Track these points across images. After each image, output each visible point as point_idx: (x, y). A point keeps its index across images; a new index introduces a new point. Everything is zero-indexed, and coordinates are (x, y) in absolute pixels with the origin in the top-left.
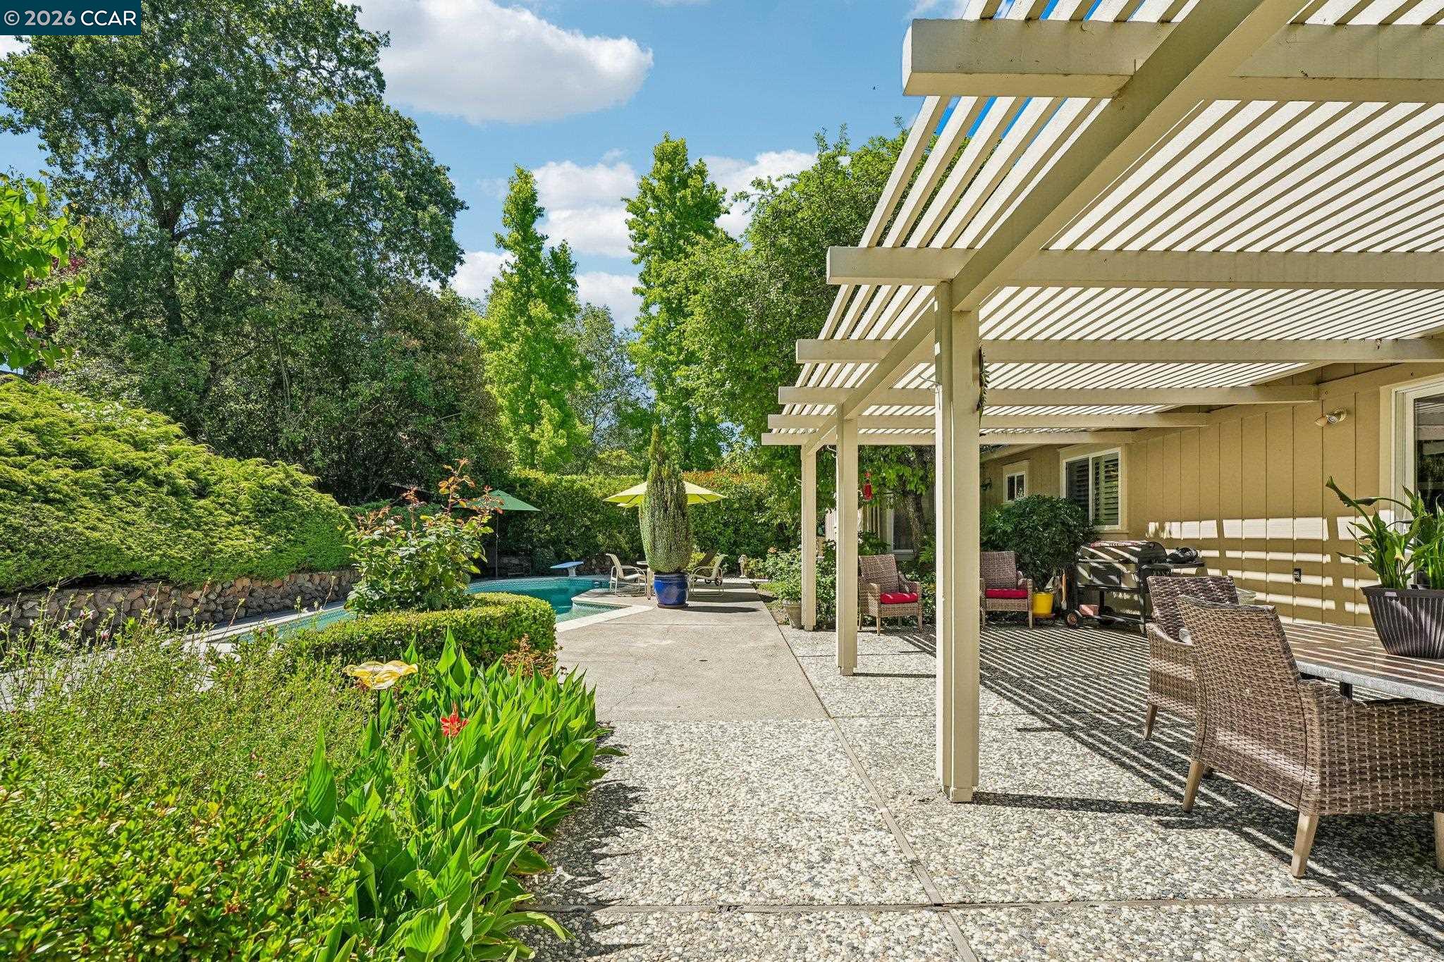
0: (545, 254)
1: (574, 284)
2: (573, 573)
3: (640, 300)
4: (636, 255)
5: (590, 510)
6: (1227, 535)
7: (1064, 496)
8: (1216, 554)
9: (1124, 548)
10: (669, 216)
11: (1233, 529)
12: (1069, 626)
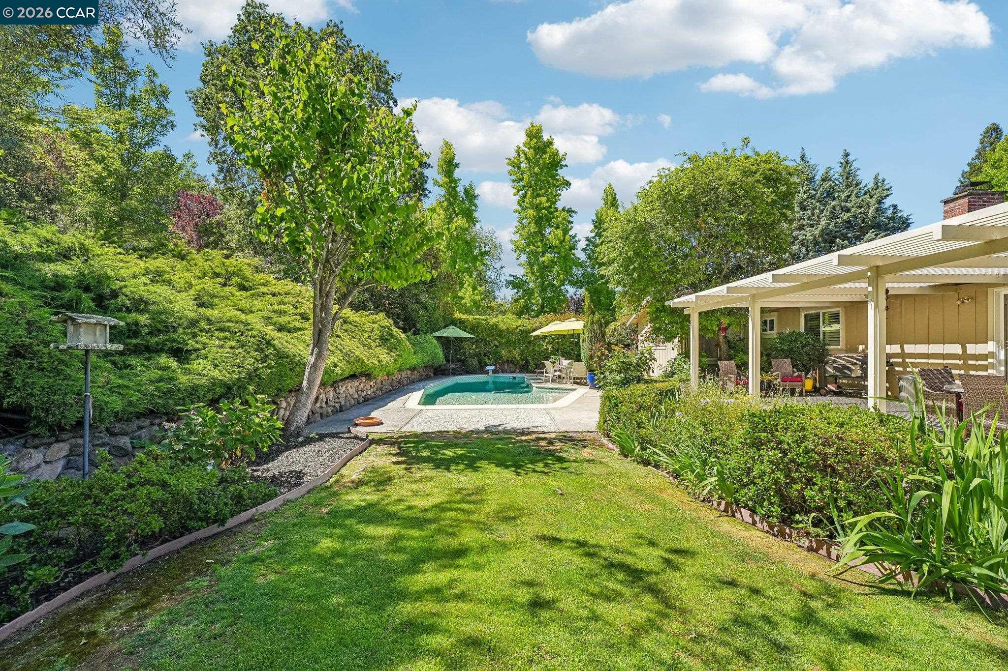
0: (460, 189)
1: (476, 206)
2: (491, 373)
3: (518, 216)
4: (515, 191)
5: (499, 337)
6: (906, 351)
7: (802, 330)
8: (900, 360)
9: (852, 357)
10: (536, 169)
11: (909, 348)
12: (822, 395)
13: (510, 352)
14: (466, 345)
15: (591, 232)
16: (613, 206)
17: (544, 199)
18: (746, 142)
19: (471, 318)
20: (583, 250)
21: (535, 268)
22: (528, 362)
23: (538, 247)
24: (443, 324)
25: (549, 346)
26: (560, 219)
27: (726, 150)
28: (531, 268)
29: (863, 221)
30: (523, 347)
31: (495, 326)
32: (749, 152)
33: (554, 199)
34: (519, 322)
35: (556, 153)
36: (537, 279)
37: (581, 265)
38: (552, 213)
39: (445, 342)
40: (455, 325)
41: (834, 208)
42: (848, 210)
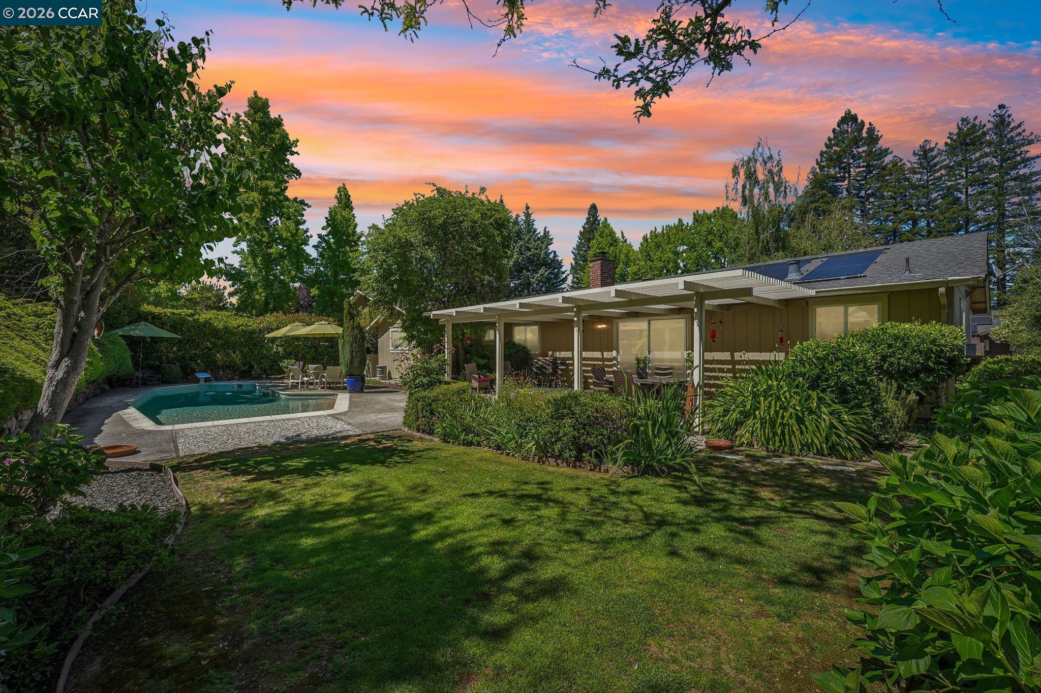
2: (202, 382)
5: (214, 337)
13: (228, 355)
14: (163, 347)
15: (323, 229)
16: (347, 207)
17: (271, 184)
18: (483, 190)
19: (168, 311)
20: (314, 246)
21: (259, 260)
22: (252, 367)
23: (264, 236)
24: (127, 319)
25: (280, 349)
26: (292, 210)
27: (467, 192)
28: (254, 259)
29: (538, 260)
30: (246, 350)
31: (207, 324)
32: (483, 198)
33: (282, 186)
34: (240, 321)
35: (285, 136)
36: (260, 271)
37: (311, 262)
38: (281, 201)
39: (133, 342)
40: (146, 320)
41: (521, 246)
42: (530, 250)
